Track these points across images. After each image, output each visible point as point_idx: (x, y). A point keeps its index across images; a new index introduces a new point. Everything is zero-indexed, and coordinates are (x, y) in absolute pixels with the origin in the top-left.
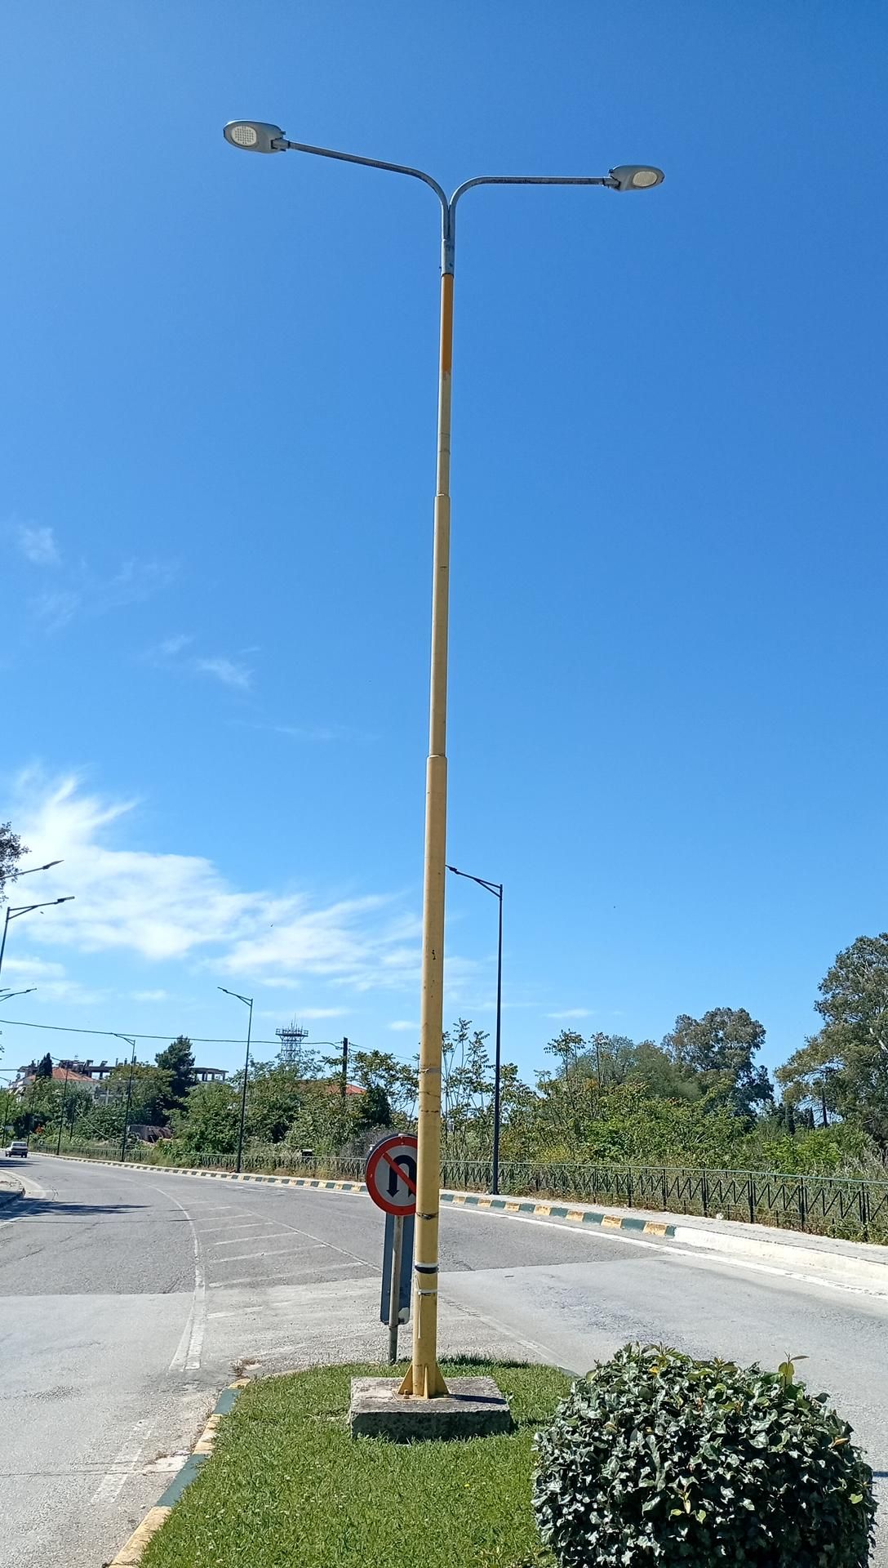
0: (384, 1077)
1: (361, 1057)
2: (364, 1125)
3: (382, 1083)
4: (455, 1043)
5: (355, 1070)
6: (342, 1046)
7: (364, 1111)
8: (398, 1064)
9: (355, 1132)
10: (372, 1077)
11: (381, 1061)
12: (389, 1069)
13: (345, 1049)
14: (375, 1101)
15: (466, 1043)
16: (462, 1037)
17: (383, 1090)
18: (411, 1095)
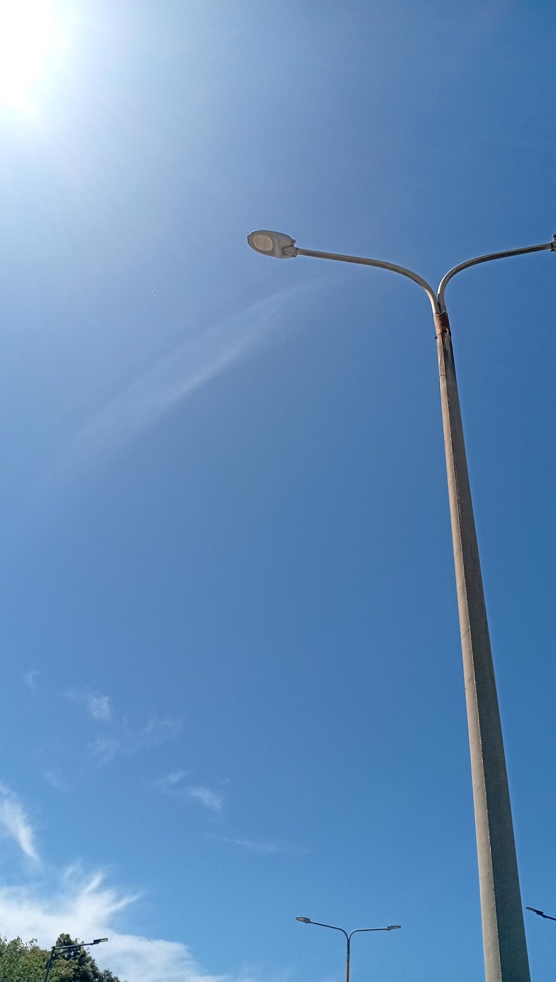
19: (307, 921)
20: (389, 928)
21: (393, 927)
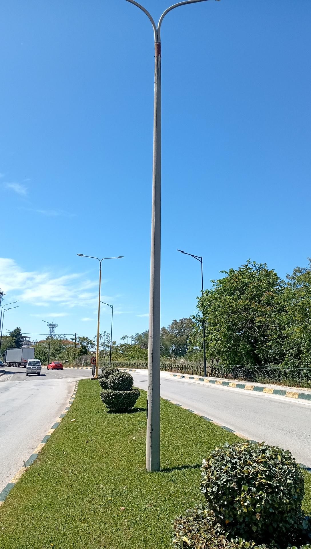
0: (86, 343)
1: (80, 338)
2: (81, 354)
3: (85, 344)
4: (103, 336)
5: (78, 341)
6: (75, 335)
7: (81, 351)
8: (89, 340)
9: (79, 356)
10: (83, 343)
11: (84, 339)
12: (87, 341)
13: (76, 336)
14: (83, 349)
15: (105, 336)
16: (105, 335)
17: (85, 346)
18: (92, 347)
19: (82, 255)
20: (118, 258)
21: (120, 257)
